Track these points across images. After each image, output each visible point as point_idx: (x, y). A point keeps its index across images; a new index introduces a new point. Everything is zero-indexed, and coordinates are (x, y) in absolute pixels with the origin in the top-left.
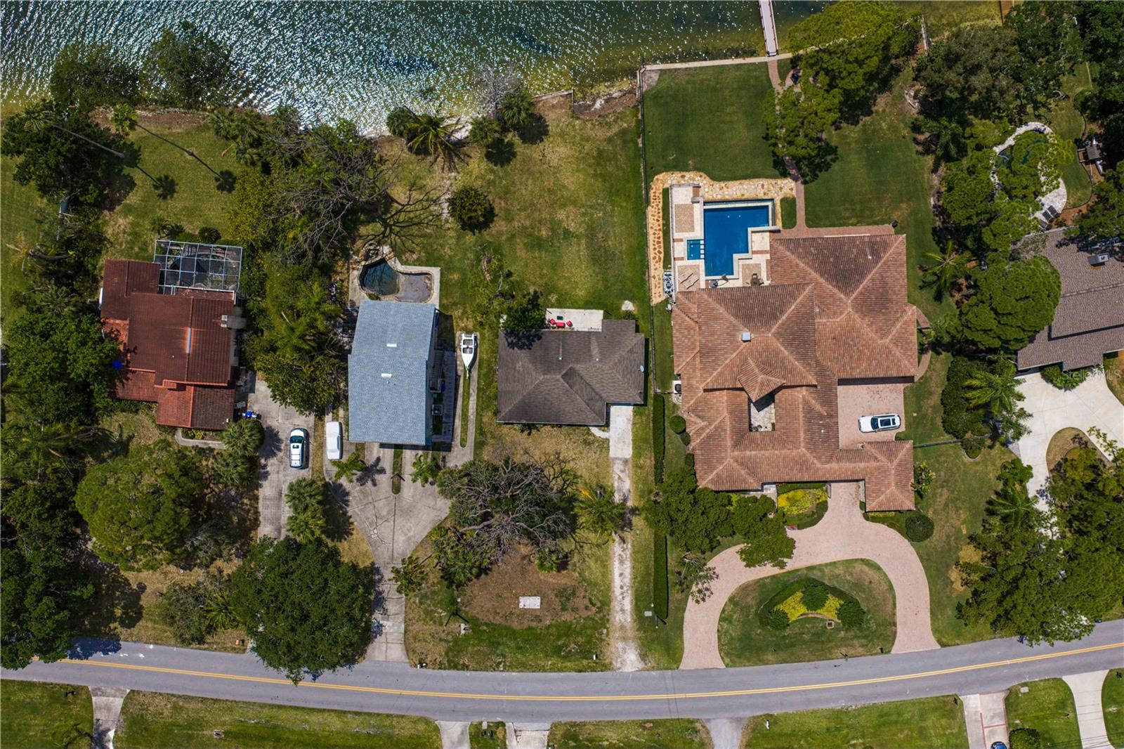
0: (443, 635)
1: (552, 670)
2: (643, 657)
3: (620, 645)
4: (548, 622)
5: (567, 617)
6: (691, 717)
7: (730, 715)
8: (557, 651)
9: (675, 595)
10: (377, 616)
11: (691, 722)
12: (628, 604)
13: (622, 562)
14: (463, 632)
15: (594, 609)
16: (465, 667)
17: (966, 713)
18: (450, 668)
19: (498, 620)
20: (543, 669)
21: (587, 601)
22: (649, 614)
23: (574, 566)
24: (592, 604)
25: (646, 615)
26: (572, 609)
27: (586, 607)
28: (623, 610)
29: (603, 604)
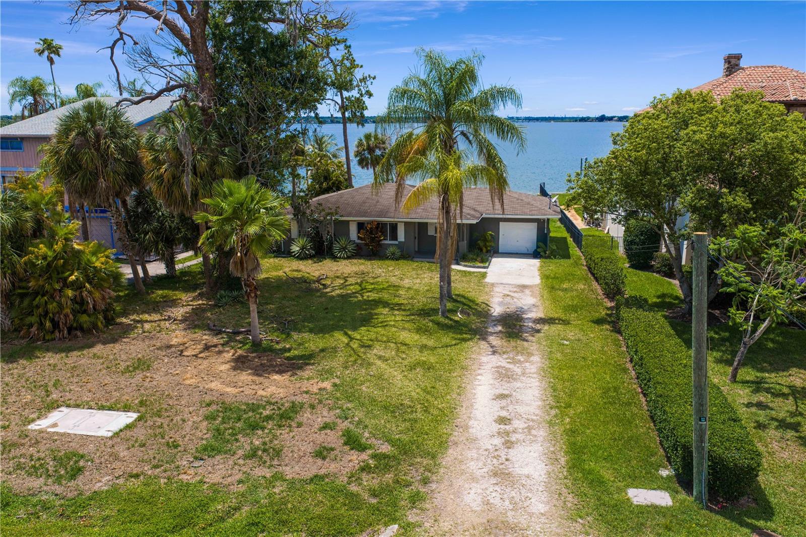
4: (102, 484)
13: (504, 375)
15: (356, 458)
21: (333, 439)
22: (662, 498)
23: (327, 373)
24: (353, 442)
25: (640, 496)
26: (252, 454)
27: (322, 453)
28: (502, 475)
29: (405, 450)
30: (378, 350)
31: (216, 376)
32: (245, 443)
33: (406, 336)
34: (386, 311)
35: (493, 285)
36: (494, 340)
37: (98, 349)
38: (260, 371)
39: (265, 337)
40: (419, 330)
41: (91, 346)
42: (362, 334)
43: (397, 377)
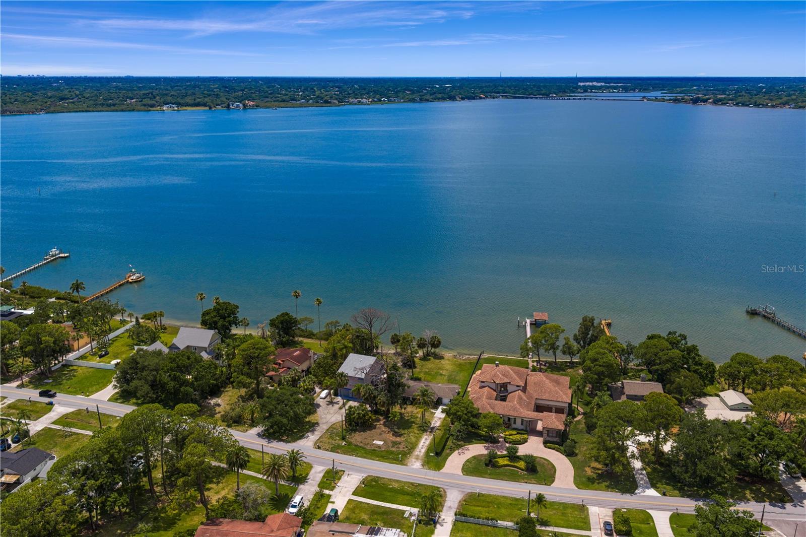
0: (334, 443)
1: (377, 460)
2: (423, 465)
3: (414, 460)
4: (383, 449)
5: (394, 449)
6: (439, 486)
7: (459, 489)
8: (383, 457)
9: (447, 451)
10: (309, 434)
11: (439, 488)
12: (423, 451)
13: (426, 439)
14: (343, 444)
15: (407, 449)
16: (338, 453)
17: (589, 512)
18: (331, 451)
19: (361, 445)
20: (373, 460)
21: (404, 446)
22: (432, 454)
23: (404, 437)
24: (407, 447)
25: (431, 454)
26: (397, 448)
27: (404, 448)
28: (420, 451)
29: (411, 448)
30: (411, 434)
31: (390, 437)
32: (396, 446)
33: (416, 431)
34: (414, 425)
35: (435, 417)
36: (428, 433)
37: (374, 430)
38: (396, 436)
39: (396, 430)
40: (418, 430)
41: (372, 430)
42: (410, 430)
43: (413, 438)
